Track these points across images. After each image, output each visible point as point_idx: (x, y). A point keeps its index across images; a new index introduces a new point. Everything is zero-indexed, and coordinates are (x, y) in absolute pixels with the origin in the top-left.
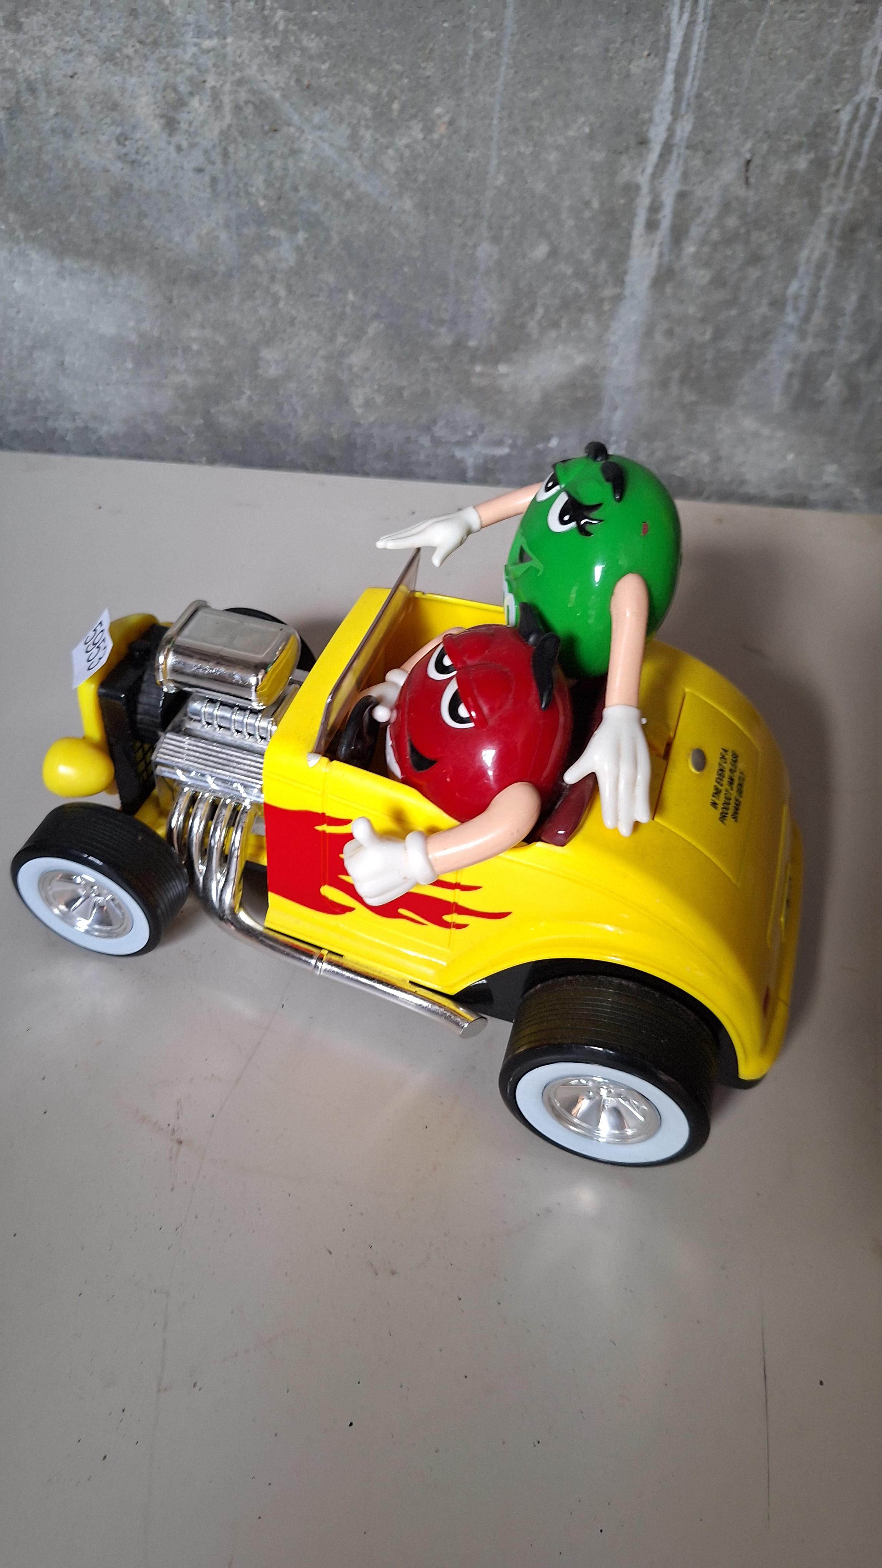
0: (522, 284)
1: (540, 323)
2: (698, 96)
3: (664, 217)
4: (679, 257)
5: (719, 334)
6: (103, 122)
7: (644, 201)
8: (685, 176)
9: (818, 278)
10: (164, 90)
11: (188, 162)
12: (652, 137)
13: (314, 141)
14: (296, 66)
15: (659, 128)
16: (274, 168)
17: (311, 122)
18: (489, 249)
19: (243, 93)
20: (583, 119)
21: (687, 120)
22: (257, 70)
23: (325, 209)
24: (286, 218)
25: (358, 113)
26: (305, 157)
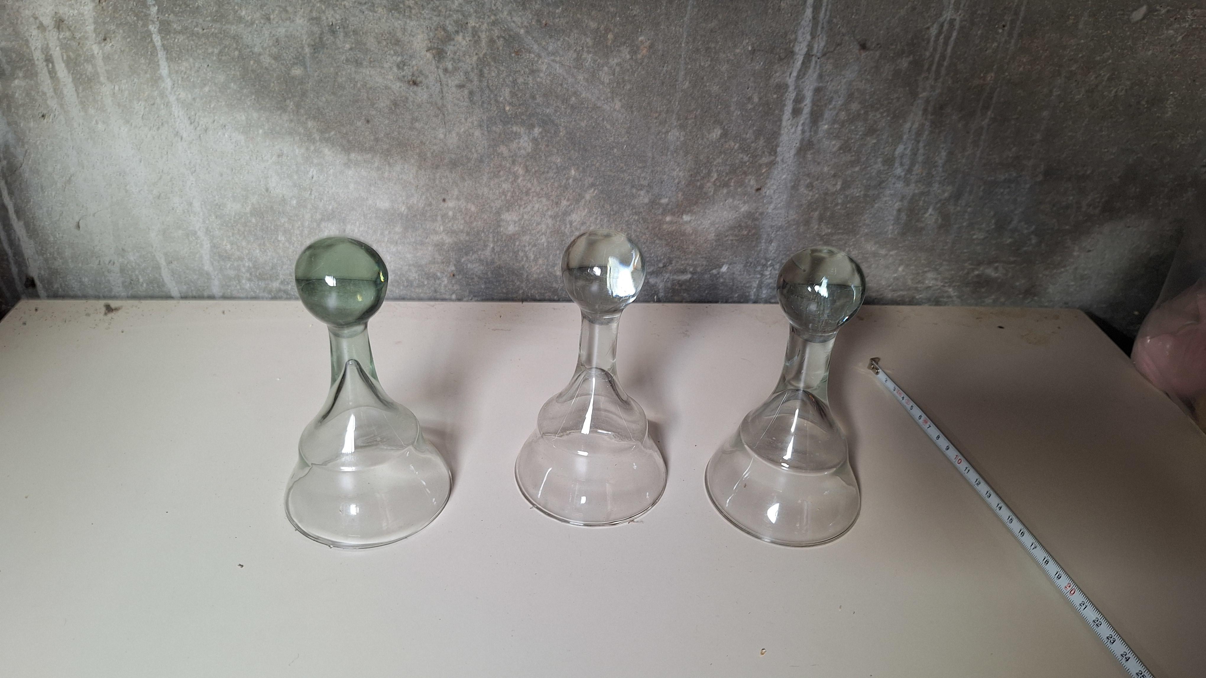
0: (701, 157)
1: (714, 183)
2: (830, 22)
3: (805, 105)
4: (816, 132)
5: (846, 185)
6: (387, 53)
7: (791, 95)
8: (821, 77)
9: (918, 142)
10: (436, 30)
11: (452, 81)
12: (797, 51)
13: (549, 64)
14: (537, 11)
15: (802, 45)
16: (518, 83)
17: (547, 50)
18: (678, 134)
19: (496, 31)
20: (747, 41)
21: (822, 38)
22: (507, 15)
23: (556, 111)
24: (525, 118)
25: (582, 42)
26: (542, 75)
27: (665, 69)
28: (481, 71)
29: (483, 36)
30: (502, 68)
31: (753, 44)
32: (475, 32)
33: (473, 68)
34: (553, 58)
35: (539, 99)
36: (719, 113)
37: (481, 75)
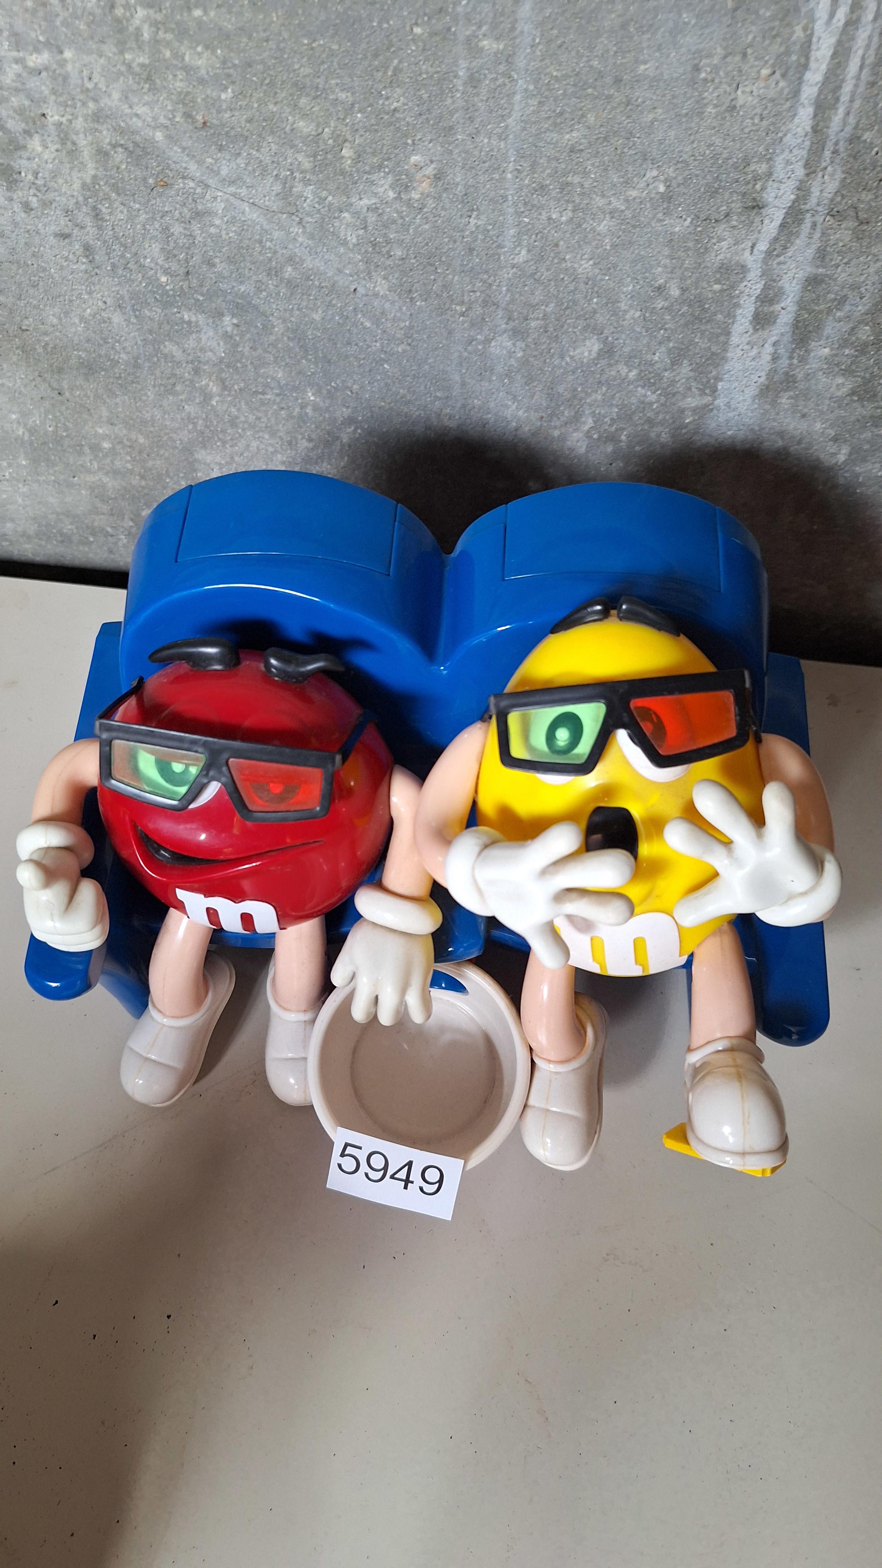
3: (783, 308)
7: (752, 287)
8: (822, 255)
11: (45, 225)
12: (770, 200)
13: (227, 200)
14: (180, 93)
15: (783, 186)
16: (173, 234)
17: (218, 173)
18: (509, 344)
19: (105, 132)
20: (655, 173)
21: (832, 175)
22: (120, 100)
23: (259, 290)
24: (201, 298)
25: (289, 161)
26: (217, 222)
27: (473, 221)
28: (94, 208)
29: (82, 142)
30: (137, 206)
31: (668, 182)
32: (64, 135)
33: (77, 203)
34: (232, 189)
35: (221, 267)
36: (595, 312)
37: (97, 215)
